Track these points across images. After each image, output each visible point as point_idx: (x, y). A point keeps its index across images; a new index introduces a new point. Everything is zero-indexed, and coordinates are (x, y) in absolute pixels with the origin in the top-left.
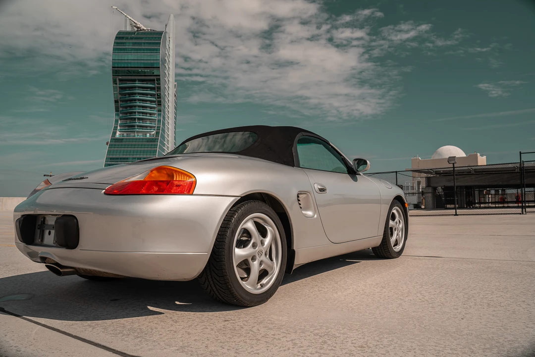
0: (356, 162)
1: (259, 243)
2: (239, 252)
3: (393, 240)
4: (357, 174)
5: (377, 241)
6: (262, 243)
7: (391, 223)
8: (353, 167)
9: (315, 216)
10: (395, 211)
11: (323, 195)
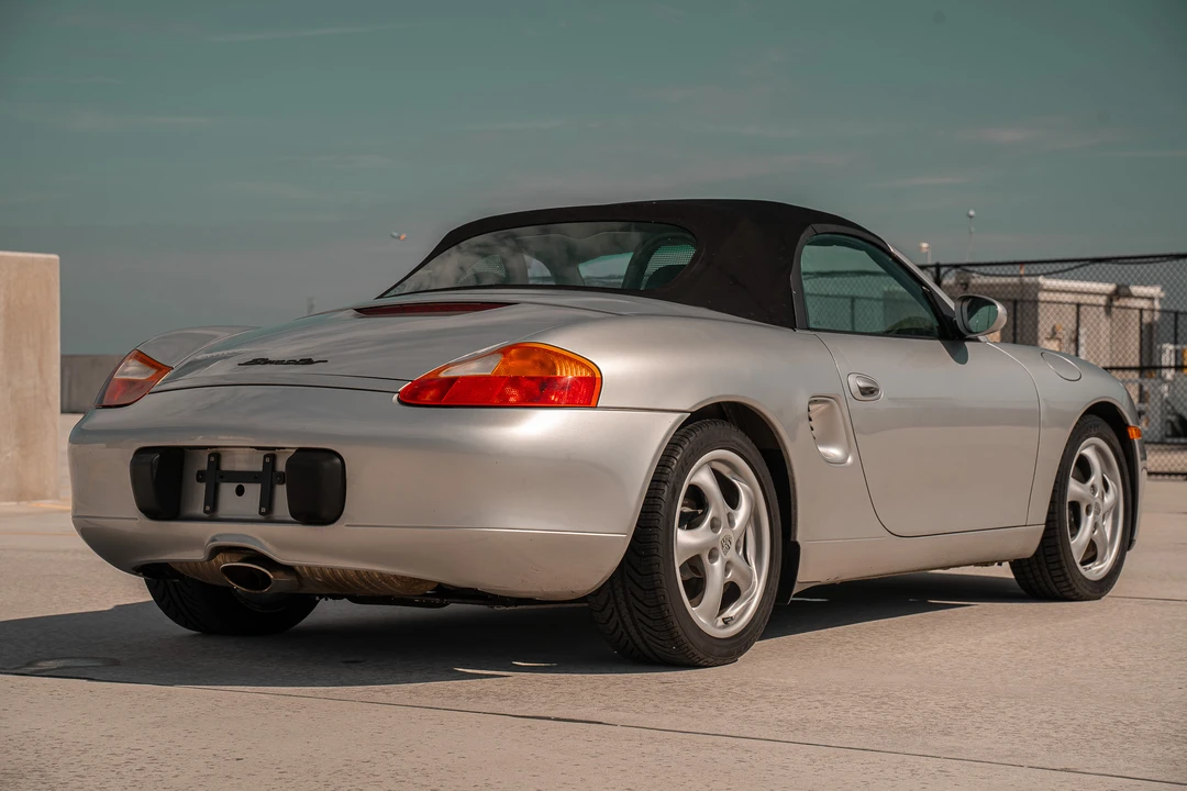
0: (966, 305)
1: (724, 520)
2: (684, 538)
3: (1078, 543)
4: (970, 340)
5: (1027, 542)
6: (731, 522)
7: (1074, 488)
8: (957, 319)
9: (850, 460)
10: (1089, 453)
11: (869, 404)
